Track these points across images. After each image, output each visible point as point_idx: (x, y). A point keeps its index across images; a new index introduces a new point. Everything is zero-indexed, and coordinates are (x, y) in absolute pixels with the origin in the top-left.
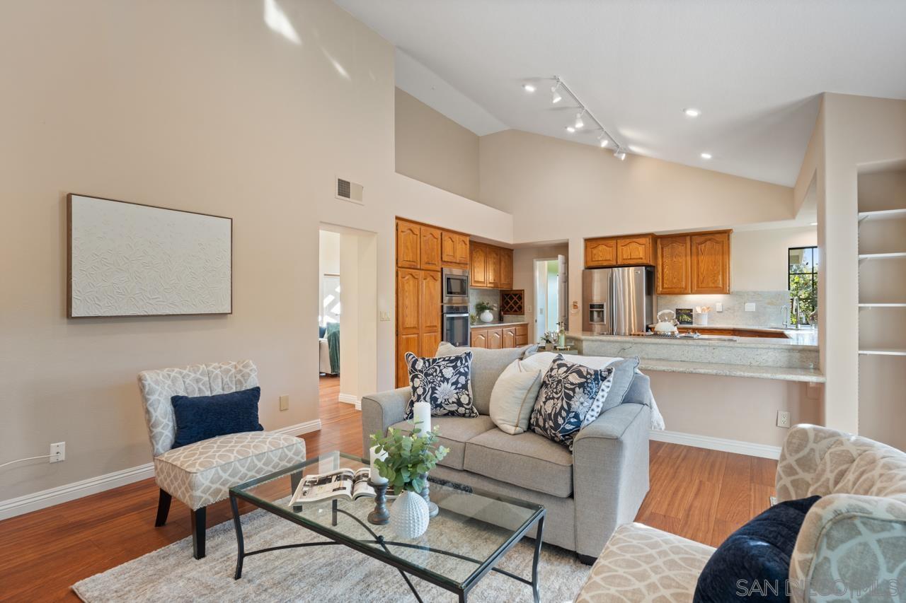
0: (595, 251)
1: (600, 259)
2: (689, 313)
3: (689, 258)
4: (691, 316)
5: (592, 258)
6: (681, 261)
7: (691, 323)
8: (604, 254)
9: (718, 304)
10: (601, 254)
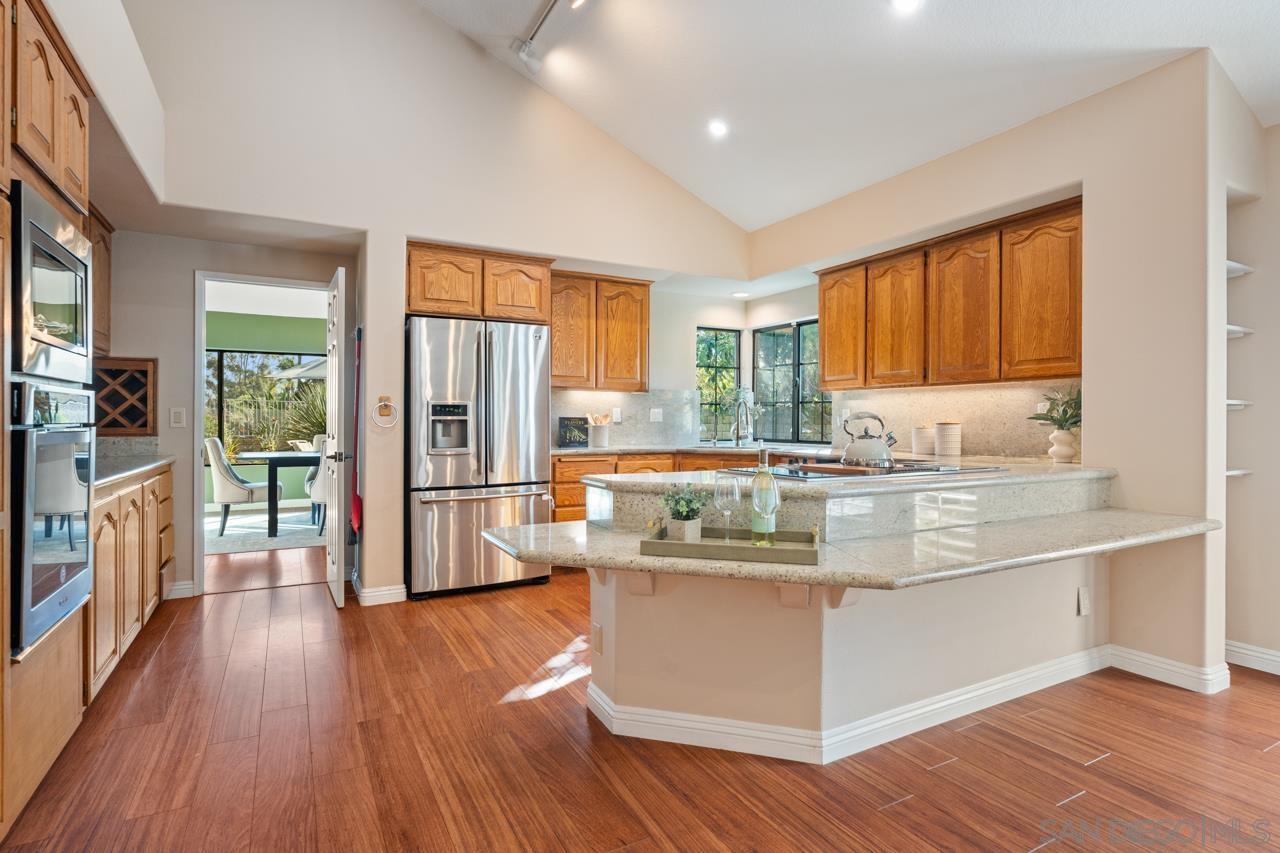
0: (431, 276)
1: (444, 296)
2: (582, 424)
3: (593, 321)
4: (585, 431)
5: (424, 291)
6: (580, 324)
7: (585, 444)
8: (453, 283)
9: (614, 409)
10: (445, 284)
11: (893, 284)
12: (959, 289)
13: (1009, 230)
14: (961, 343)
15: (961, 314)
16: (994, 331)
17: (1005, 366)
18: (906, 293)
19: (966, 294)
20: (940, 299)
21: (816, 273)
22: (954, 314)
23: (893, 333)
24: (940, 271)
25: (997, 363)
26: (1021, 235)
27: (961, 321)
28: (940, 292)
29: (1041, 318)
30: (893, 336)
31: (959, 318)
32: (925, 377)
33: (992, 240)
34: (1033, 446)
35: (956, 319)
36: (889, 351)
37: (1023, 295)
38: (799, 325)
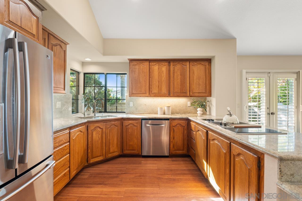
11: (159, 68)
12: (179, 73)
13: (191, 62)
14: (180, 87)
15: (180, 80)
16: (188, 85)
17: (191, 93)
18: (163, 72)
19: (181, 75)
20: (174, 75)
21: (129, 59)
22: (177, 79)
23: (159, 82)
24: (174, 68)
25: (189, 92)
26: (194, 64)
27: (180, 81)
28: (174, 73)
29: (199, 83)
30: (159, 83)
31: (179, 81)
32: (169, 94)
33: (187, 63)
34: (187, 111)
35: (178, 81)
36: (158, 87)
37: (195, 78)
38: (107, 74)
